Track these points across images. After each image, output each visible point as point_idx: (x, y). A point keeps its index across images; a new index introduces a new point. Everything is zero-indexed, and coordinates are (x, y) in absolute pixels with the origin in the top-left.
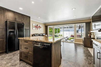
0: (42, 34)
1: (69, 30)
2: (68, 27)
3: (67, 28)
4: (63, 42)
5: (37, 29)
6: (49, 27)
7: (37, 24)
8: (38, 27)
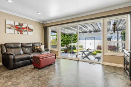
0: (32, 43)
1: (95, 38)
2: (92, 32)
3: (90, 32)
4: (78, 61)
5: (21, 33)
6: (50, 29)
7: (21, 23)
8: (24, 28)
